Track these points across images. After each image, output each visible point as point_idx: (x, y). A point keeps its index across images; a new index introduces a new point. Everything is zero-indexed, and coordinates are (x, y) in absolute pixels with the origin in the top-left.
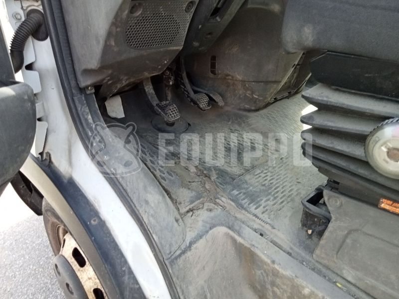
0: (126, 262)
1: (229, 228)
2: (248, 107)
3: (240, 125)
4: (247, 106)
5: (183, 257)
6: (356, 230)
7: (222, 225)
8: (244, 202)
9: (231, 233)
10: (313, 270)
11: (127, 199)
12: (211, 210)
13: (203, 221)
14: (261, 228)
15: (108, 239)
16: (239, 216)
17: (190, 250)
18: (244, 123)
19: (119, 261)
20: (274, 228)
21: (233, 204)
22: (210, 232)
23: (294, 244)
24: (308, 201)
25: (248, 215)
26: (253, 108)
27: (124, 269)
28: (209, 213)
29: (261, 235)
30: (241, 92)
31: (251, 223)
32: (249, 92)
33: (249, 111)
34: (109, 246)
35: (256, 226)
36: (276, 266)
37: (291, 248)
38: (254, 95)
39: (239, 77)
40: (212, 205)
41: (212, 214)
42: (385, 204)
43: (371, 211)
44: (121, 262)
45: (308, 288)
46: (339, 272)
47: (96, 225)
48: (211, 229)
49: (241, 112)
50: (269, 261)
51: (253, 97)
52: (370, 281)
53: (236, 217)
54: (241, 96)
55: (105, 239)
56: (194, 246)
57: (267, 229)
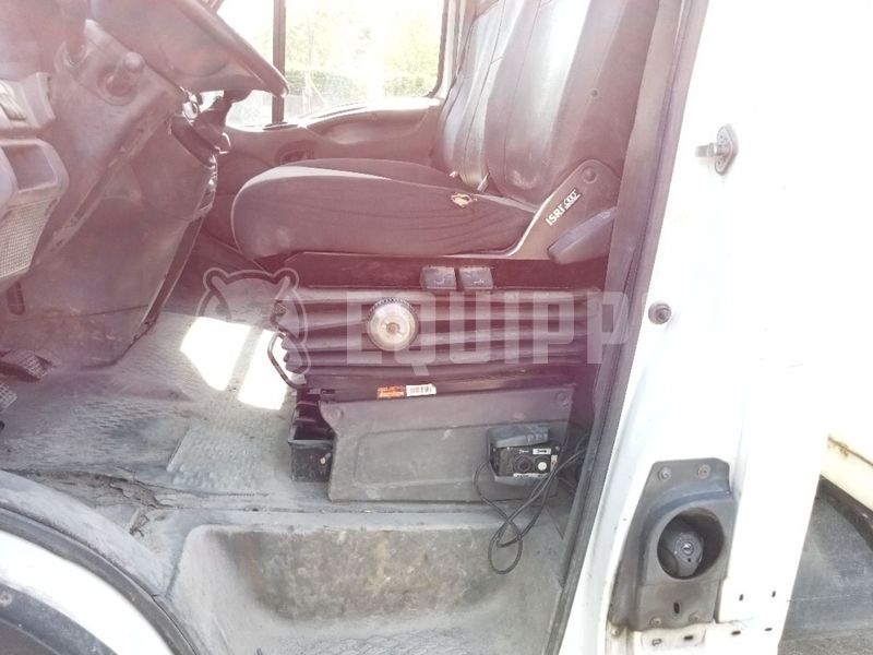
0: (92, 638)
1: (210, 523)
2: (99, 359)
3: (98, 393)
4: (96, 359)
5: (176, 584)
6: (364, 436)
7: (197, 525)
8: (203, 486)
9: (216, 528)
10: (336, 511)
11: (53, 535)
12: (162, 518)
13: (165, 533)
14: (248, 504)
15: (47, 615)
16: (209, 505)
17: (179, 571)
18: (105, 388)
19: (81, 641)
20: (266, 495)
21: (189, 495)
22: (188, 539)
23: (300, 499)
24: (295, 438)
25: (222, 498)
26: (108, 360)
27: (94, 650)
28: (163, 522)
29: (255, 510)
30: (80, 336)
31: (233, 505)
32: (97, 332)
33: (102, 366)
34: (55, 626)
35: (241, 505)
36: (297, 531)
37: (300, 506)
38: (108, 337)
39: (76, 310)
40: (159, 512)
41: (171, 520)
42: (383, 393)
43: (373, 406)
44: (85, 641)
45: (343, 530)
46: (362, 498)
47: (12, 604)
48: (185, 536)
49: (89, 372)
50: (285, 531)
51: (106, 340)
52: (393, 485)
53: (206, 509)
54: (82, 343)
55: (41, 617)
56: (180, 565)
57: (258, 501)
